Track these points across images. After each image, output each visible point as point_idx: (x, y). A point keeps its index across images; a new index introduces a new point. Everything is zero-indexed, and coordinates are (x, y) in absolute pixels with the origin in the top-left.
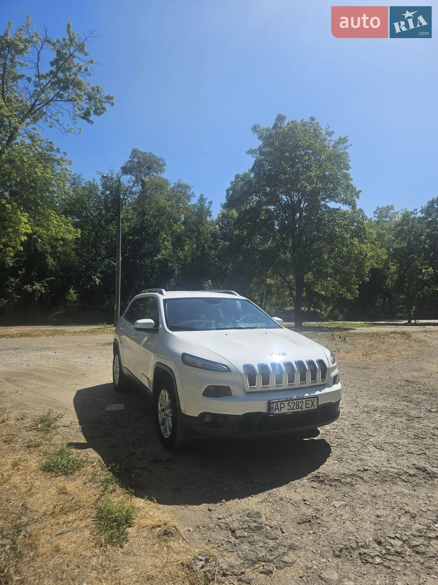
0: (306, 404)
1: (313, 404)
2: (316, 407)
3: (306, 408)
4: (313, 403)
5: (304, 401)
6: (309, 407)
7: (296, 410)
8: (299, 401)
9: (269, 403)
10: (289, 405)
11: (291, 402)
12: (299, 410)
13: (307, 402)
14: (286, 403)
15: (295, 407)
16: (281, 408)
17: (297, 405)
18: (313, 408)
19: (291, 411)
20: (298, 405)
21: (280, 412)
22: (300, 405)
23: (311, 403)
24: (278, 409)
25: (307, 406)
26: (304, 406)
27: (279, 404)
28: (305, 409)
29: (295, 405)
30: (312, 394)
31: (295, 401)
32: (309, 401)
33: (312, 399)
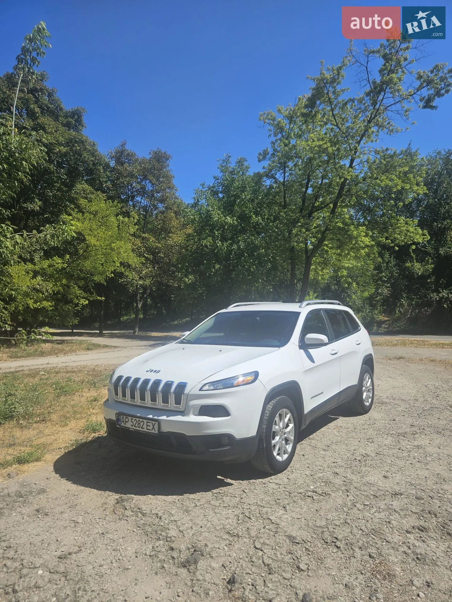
0: (147, 426)
1: (153, 428)
2: (157, 432)
3: (147, 429)
4: (153, 426)
5: (145, 421)
6: (150, 430)
7: (137, 428)
8: (141, 420)
9: (119, 414)
10: (132, 422)
11: (134, 419)
12: (140, 429)
13: (148, 424)
14: (130, 418)
15: (136, 425)
16: (126, 422)
17: (138, 424)
18: (153, 431)
19: (133, 427)
20: (140, 424)
21: (124, 425)
22: (142, 424)
23: (152, 427)
24: (124, 422)
25: (148, 428)
26: (145, 426)
27: (125, 417)
28: (145, 430)
29: (137, 423)
30: (156, 417)
31: (137, 419)
32: (150, 423)
33: (154, 422)
